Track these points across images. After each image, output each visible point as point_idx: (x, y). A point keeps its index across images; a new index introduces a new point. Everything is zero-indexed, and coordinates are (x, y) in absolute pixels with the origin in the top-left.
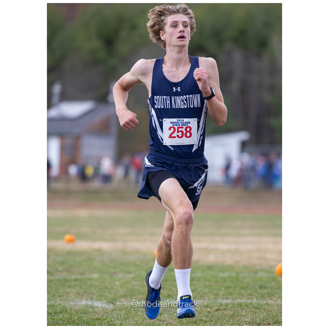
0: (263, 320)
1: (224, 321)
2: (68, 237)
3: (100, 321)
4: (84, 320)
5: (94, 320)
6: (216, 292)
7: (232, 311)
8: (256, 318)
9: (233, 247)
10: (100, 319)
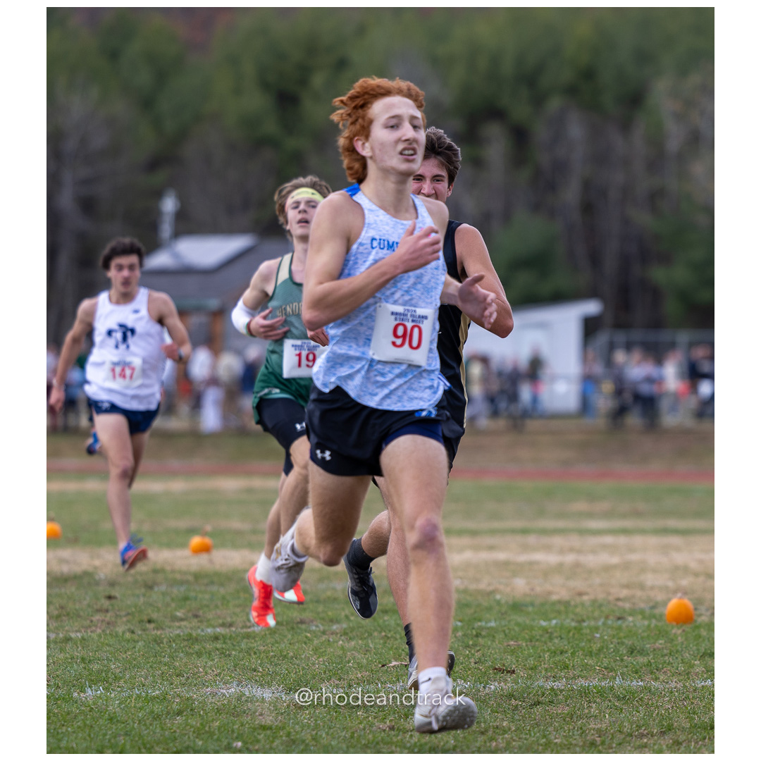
0: (637, 726)
1: (550, 729)
2: (196, 540)
3: (269, 732)
4: (233, 731)
5: (255, 729)
6: (531, 662)
7: (568, 705)
8: (622, 722)
9: (570, 558)
10: (270, 728)
